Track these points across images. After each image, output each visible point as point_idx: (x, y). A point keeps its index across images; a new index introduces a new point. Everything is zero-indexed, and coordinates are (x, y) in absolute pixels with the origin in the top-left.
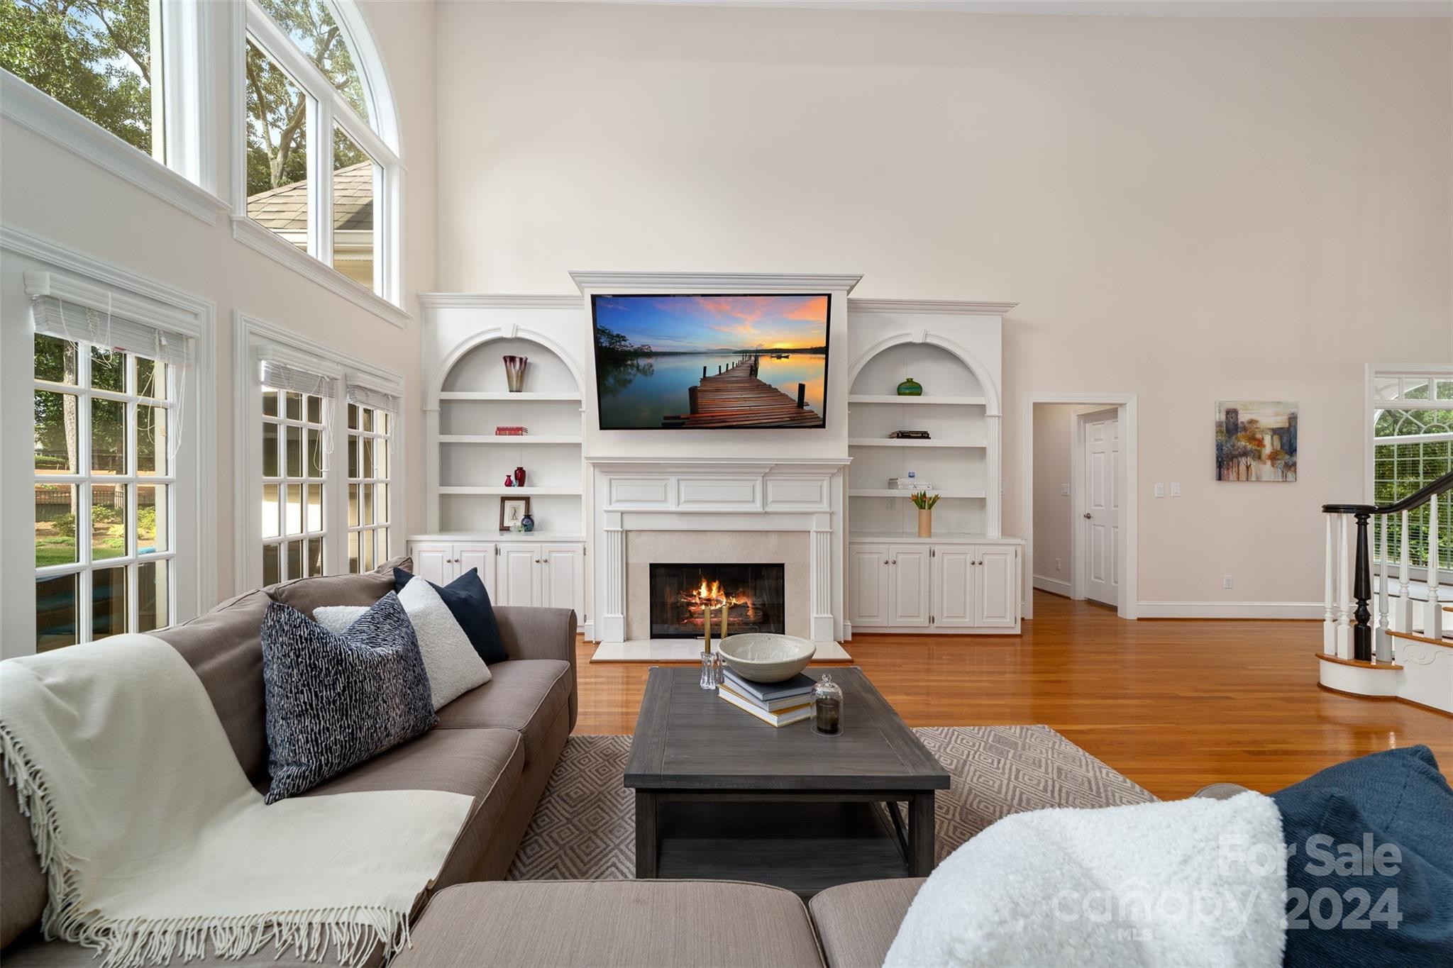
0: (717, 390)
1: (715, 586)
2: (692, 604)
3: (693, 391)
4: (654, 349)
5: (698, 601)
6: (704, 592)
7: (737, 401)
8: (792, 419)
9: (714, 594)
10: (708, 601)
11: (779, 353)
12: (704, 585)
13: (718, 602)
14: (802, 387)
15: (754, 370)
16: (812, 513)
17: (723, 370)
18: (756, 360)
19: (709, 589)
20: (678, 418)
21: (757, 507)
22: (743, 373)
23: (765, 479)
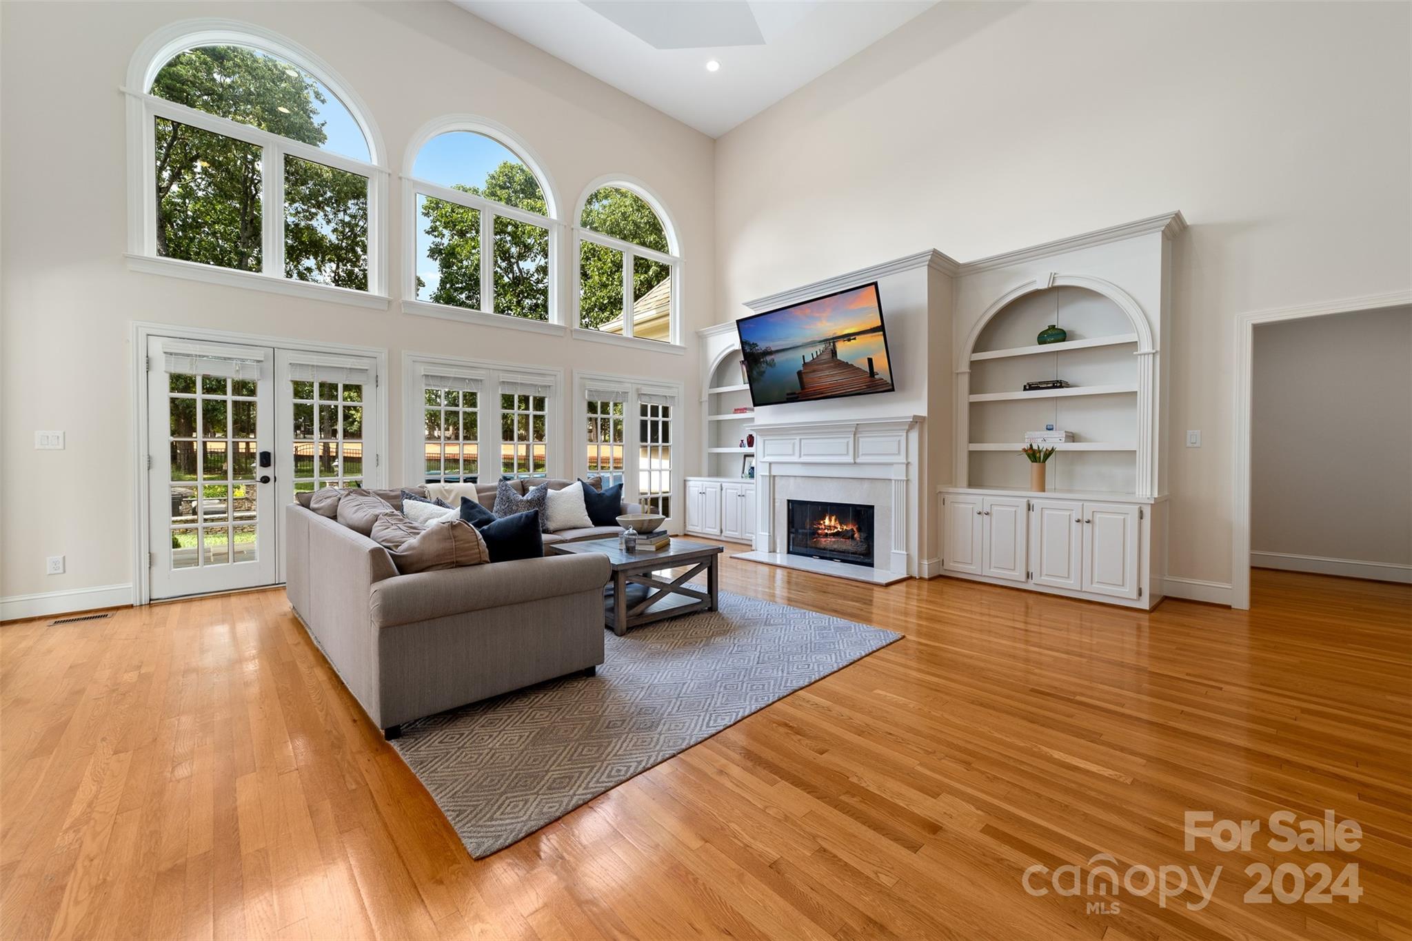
0: (814, 371)
1: (833, 518)
2: (820, 530)
3: (799, 373)
4: (773, 349)
5: (823, 527)
6: (827, 522)
7: (827, 378)
8: (868, 387)
9: (833, 523)
10: (829, 527)
11: (848, 337)
12: (827, 518)
13: (835, 528)
14: (870, 360)
15: (834, 353)
17: (815, 356)
18: (834, 345)
19: (830, 520)
20: (794, 394)
21: (851, 458)
22: (827, 356)
23: (855, 435)
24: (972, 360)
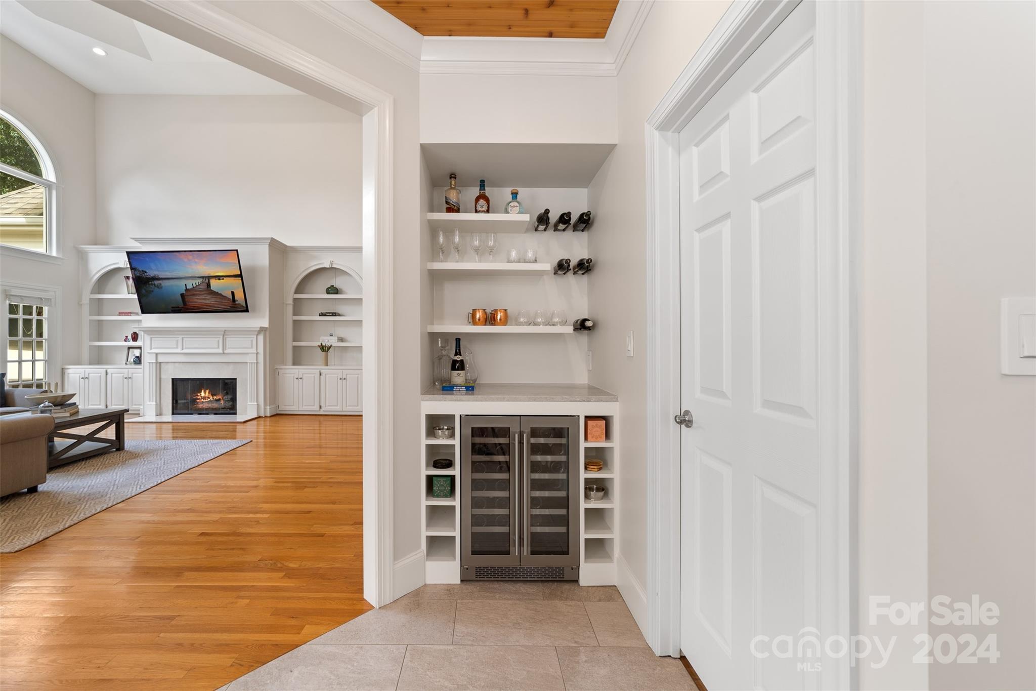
0: (194, 295)
1: (207, 391)
2: (198, 399)
3: (182, 295)
4: (160, 277)
5: (200, 398)
6: (203, 394)
7: (203, 300)
8: (231, 308)
9: (207, 395)
10: (204, 398)
11: (219, 277)
12: (203, 391)
13: (209, 398)
14: (233, 293)
15: (209, 285)
16: (248, 354)
17: (194, 286)
18: (209, 280)
19: (205, 393)
20: (178, 307)
21: (220, 351)
22: (204, 287)
23: (225, 337)
24: (295, 297)
